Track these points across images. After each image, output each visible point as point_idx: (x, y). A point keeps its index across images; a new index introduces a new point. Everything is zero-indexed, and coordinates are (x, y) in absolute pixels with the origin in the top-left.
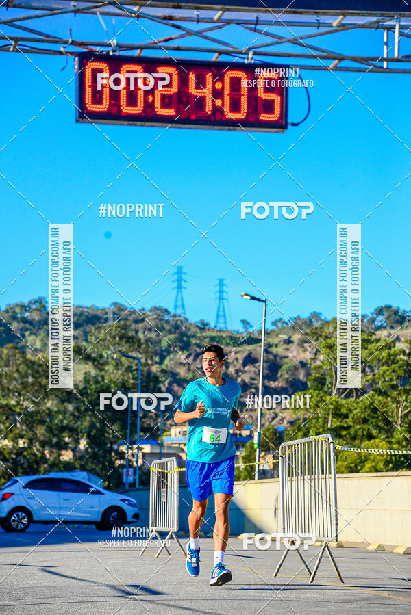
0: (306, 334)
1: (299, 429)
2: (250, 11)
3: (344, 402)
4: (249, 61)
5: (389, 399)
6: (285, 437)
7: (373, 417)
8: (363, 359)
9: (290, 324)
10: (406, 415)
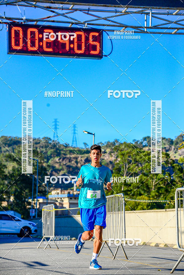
0: (112, 149)
2: (85, 5)
4: (86, 27)
5: (149, 177)
7: (142, 186)
8: (137, 160)
9: (105, 145)
10: (156, 185)
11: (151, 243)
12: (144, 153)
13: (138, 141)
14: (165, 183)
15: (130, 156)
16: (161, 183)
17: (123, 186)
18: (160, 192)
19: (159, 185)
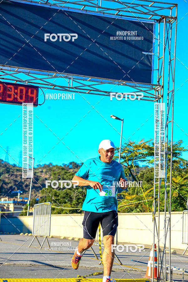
0: (47, 170)
1: (43, 200)
2: (27, 69)
3: (58, 191)
4: (26, 84)
5: (72, 191)
6: (39, 202)
7: (67, 197)
8: (65, 178)
9: (43, 166)
10: (77, 196)
11: (69, 237)
12: (70, 174)
13: (66, 165)
14: (83, 195)
15: (60, 175)
16: (80, 195)
17: (53, 196)
18: (79, 201)
19: (79, 196)
